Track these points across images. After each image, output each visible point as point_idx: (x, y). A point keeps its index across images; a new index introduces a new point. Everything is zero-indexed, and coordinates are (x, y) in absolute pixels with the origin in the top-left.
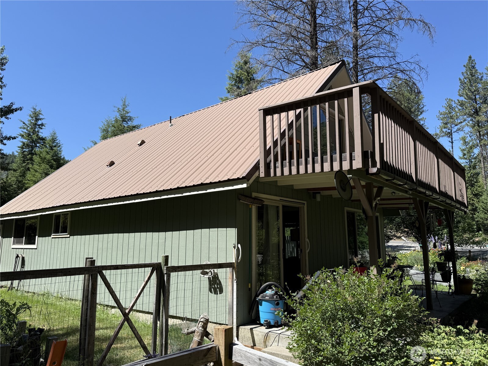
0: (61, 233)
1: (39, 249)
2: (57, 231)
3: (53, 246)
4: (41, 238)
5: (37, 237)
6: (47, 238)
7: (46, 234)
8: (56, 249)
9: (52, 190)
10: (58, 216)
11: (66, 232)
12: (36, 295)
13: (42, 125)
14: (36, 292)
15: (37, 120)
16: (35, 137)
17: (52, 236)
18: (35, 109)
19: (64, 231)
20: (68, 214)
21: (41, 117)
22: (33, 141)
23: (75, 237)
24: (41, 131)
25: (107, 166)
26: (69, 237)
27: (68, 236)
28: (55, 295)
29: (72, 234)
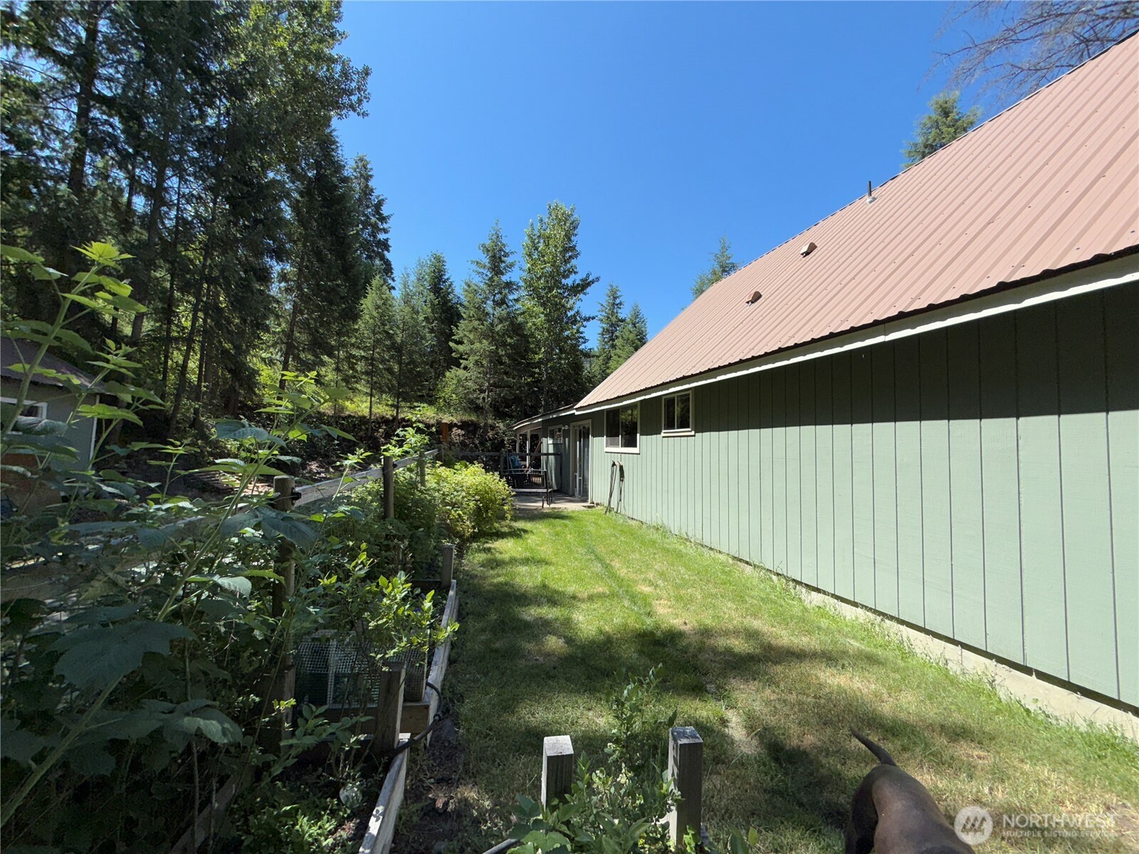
0: (678, 428)
1: (643, 454)
2: (670, 425)
3: (665, 451)
4: (644, 437)
5: (638, 435)
6: (654, 436)
7: (653, 430)
8: (671, 456)
9: (652, 361)
10: (670, 401)
11: (688, 427)
12: (644, 526)
13: (621, 304)
14: (644, 521)
15: (615, 298)
16: (614, 319)
17: (663, 434)
18: (611, 286)
19: (684, 424)
20: (689, 394)
21: (619, 294)
22: (612, 325)
23: (706, 435)
24: (619, 311)
25: (748, 302)
26: (694, 436)
27: (693, 433)
28: (677, 533)
29: (700, 429)
